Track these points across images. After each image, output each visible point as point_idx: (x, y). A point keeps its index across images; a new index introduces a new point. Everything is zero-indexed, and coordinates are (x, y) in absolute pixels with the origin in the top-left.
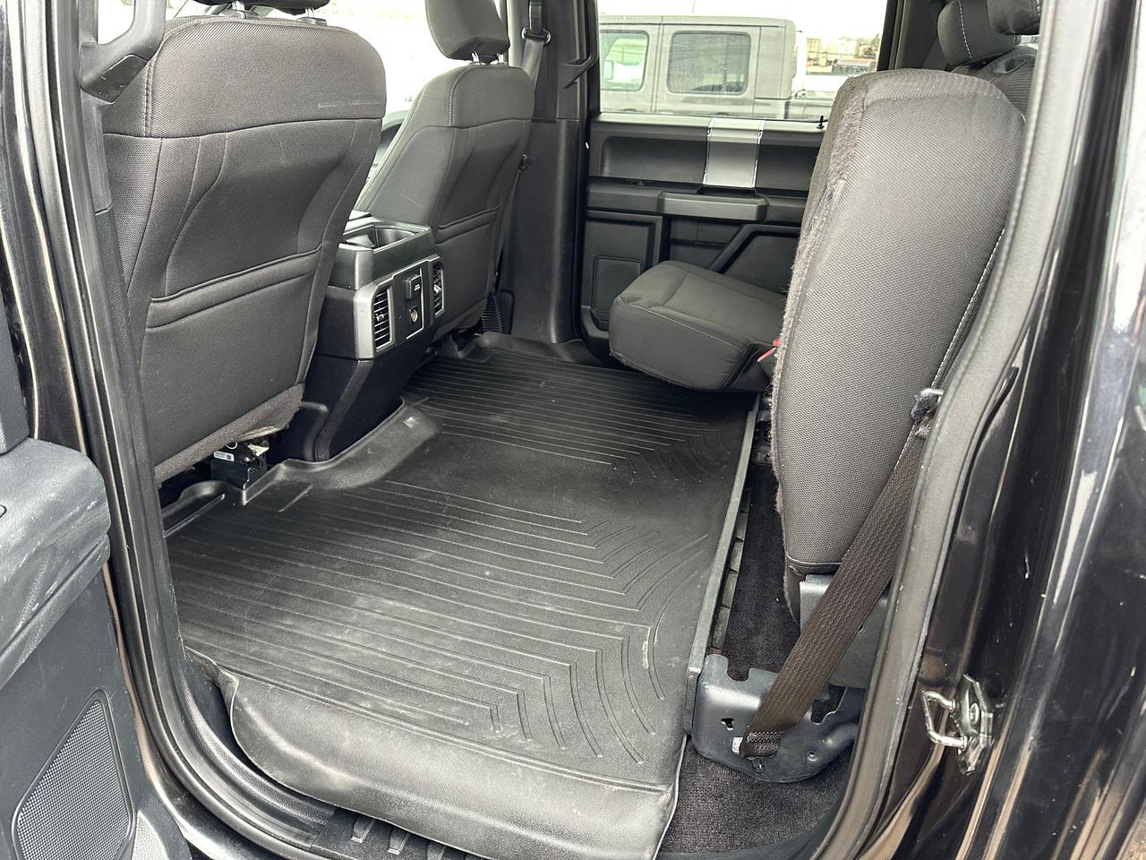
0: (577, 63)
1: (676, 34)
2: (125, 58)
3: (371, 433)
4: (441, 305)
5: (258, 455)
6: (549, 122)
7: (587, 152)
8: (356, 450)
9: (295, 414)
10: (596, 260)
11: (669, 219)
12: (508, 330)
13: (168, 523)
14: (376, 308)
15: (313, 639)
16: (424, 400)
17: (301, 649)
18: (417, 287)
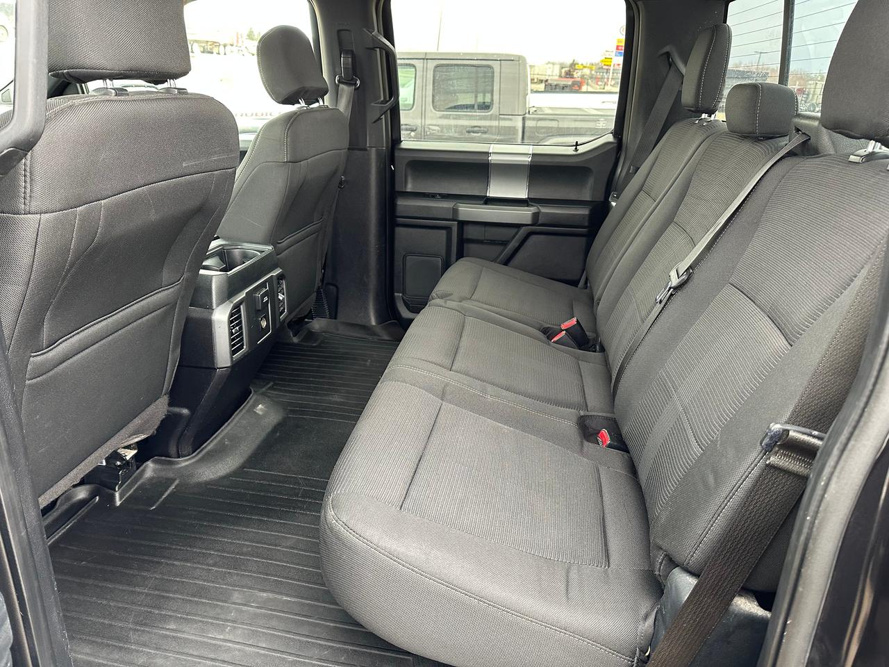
0: (382, 103)
1: (437, 66)
2: (5, 152)
3: (226, 424)
4: (284, 309)
5: (128, 458)
6: (361, 150)
7: (393, 173)
8: (215, 442)
9: (162, 421)
10: (405, 257)
11: (462, 224)
12: (334, 316)
13: (50, 530)
14: (231, 322)
15: (197, 641)
16: (269, 386)
17: (187, 654)
18: (266, 299)
